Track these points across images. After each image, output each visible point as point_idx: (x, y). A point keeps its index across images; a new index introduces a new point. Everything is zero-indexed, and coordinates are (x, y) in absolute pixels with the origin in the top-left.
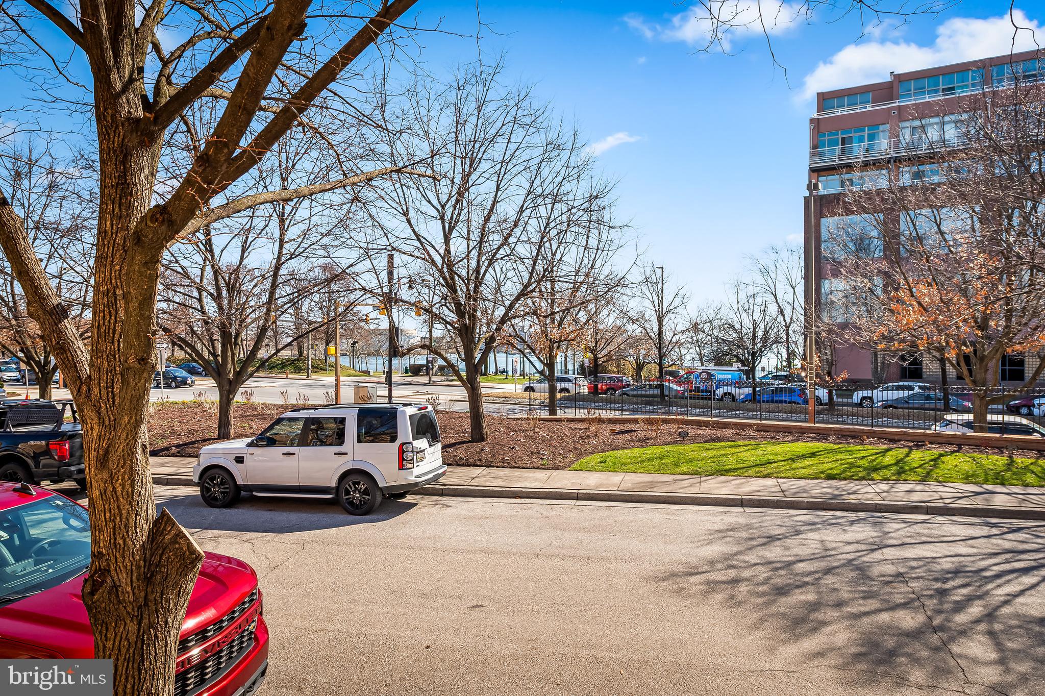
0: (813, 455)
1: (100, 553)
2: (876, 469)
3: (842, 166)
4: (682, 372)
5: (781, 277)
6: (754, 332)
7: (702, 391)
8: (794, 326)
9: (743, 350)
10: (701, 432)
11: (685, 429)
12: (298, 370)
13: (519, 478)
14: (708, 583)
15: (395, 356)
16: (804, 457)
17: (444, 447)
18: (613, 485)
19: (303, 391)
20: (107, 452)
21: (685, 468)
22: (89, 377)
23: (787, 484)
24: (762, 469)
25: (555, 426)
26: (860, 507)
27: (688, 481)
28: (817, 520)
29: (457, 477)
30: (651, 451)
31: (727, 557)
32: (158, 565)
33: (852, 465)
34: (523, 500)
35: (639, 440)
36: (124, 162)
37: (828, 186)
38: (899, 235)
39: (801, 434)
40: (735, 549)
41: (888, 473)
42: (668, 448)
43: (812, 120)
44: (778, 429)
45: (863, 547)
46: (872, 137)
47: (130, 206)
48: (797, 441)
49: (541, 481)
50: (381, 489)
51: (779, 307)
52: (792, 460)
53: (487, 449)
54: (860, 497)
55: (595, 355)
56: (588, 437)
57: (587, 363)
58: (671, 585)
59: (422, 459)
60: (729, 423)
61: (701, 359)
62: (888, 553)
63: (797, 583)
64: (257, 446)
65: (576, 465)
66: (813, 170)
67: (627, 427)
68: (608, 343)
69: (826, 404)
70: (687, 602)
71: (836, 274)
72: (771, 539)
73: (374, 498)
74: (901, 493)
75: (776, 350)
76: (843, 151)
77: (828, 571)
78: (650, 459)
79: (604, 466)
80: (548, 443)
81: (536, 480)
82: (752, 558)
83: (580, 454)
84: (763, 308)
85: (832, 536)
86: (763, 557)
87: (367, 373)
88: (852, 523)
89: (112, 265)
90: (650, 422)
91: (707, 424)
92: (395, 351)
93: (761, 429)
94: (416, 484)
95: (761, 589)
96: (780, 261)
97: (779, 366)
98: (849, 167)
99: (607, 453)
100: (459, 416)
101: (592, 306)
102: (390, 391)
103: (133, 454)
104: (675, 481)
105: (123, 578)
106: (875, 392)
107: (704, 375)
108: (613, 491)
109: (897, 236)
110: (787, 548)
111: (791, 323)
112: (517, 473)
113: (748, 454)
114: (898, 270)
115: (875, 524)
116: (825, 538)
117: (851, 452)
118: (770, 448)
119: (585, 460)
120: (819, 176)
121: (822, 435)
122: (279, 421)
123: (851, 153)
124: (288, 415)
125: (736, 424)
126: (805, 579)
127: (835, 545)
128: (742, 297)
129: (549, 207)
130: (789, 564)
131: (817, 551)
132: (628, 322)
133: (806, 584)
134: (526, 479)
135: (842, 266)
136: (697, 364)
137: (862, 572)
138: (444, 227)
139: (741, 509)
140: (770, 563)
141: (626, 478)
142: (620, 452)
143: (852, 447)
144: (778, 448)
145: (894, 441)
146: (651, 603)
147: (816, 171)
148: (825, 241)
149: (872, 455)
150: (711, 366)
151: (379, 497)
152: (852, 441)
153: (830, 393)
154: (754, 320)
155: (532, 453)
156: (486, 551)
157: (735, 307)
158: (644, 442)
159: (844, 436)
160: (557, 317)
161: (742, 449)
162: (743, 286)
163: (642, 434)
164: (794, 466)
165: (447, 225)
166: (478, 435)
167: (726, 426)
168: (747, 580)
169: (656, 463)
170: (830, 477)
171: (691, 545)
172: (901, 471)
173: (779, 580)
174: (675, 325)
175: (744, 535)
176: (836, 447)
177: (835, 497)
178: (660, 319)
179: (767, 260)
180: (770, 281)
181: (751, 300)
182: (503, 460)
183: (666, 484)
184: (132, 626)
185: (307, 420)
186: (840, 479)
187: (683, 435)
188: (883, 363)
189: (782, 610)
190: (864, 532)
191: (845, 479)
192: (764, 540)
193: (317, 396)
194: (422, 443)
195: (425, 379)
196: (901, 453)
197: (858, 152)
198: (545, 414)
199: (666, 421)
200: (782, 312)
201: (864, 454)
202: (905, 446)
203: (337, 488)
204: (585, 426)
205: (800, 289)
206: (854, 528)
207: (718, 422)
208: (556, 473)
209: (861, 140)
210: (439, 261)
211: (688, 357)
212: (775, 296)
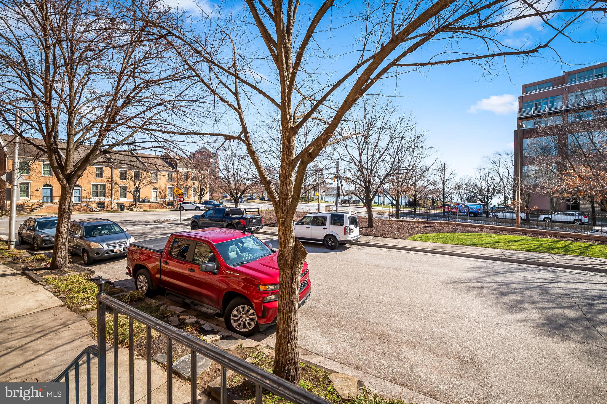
0: (518, 241)
1: (282, 250)
2: (553, 249)
3: (535, 116)
4: (452, 205)
5: (502, 165)
6: (488, 188)
7: (462, 212)
8: (508, 186)
9: (482, 196)
10: (463, 229)
11: (456, 227)
12: (305, 201)
13: (387, 241)
14: (470, 287)
15: (339, 196)
16: (514, 241)
17: (360, 228)
18: (426, 247)
19: (309, 208)
20: (284, 221)
21: (457, 242)
22: (279, 201)
23: (505, 252)
24: (494, 245)
25: (401, 223)
26: (545, 264)
27: (458, 247)
28: (520, 267)
29: (364, 239)
30: (441, 235)
31: (477, 278)
32: (297, 255)
33: (540, 246)
34: (389, 249)
35: (436, 230)
36: (290, 140)
37: (528, 125)
38: (567, 145)
39: (513, 232)
40: (482, 275)
41: (560, 251)
42: (449, 234)
43: (519, 98)
44: (501, 229)
45: (547, 281)
46: (552, 102)
47: (291, 152)
48: (511, 234)
49: (396, 243)
50: (338, 241)
51: (501, 178)
52: (508, 242)
53: (374, 230)
54: (544, 260)
55: (415, 197)
56: (414, 228)
57: (411, 200)
58: (454, 286)
59: (353, 232)
60: (477, 226)
61: (461, 200)
62: (560, 285)
63: (512, 292)
64: (299, 224)
65: (410, 238)
66: (519, 119)
67: (430, 225)
68: (420, 193)
69: (525, 220)
70: (461, 293)
71: (532, 163)
72: (498, 273)
73: (336, 244)
74: (567, 260)
75: (498, 197)
76: (536, 109)
77: (527, 289)
78: (441, 238)
79: (421, 239)
80: (398, 229)
81: (394, 242)
82: (489, 279)
83: (411, 234)
84: (493, 178)
85: (529, 275)
86: (494, 280)
87: (327, 202)
88: (540, 270)
89: (286, 169)
90: (440, 224)
91: (466, 226)
92: (338, 195)
93: (492, 229)
94: (351, 241)
95: (495, 292)
96: (502, 159)
97: (500, 203)
98: (540, 116)
99: (422, 235)
100: (363, 218)
101: (414, 179)
102: (337, 208)
103: (291, 222)
104: (452, 247)
105: (288, 257)
106: (553, 215)
107: (463, 206)
108: (425, 248)
109: (566, 146)
110: (506, 278)
111: (506, 185)
112: (386, 239)
113: (485, 238)
114: (567, 161)
115: (552, 272)
116: (526, 275)
117: (539, 241)
118: (497, 237)
119: (413, 236)
120: (522, 121)
121: (524, 233)
122: (305, 217)
123: (541, 110)
124: (308, 215)
125: (480, 226)
126: (516, 291)
127: (531, 279)
128: (482, 174)
129: (400, 142)
130: (507, 284)
131: (522, 280)
132: (429, 184)
133: (516, 293)
134: (390, 242)
135: (535, 160)
136: (459, 201)
137: (545, 291)
138: (359, 151)
139: (484, 260)
140: (499, 282)
141: (431, 244)
142: (428, 234)
143: (540, 239)
144: (501, 237)
145: (564, 237)
146: (445, 291)
147: (520, 119)
148: (525, 149)
149: (551, 242)
150: (466, 202)
151: (338, 244)
152: (539, 236)
153: (527, 215)
154: (488, 184)
155: (392, 233)
156: (377, 266)
157: (479, 178)
158: (438, 231)
159: (535, 234)
160: (400, 183)
161: (483, 236)
162: (483, 170)
163: (437, 228)
164: (509, 244)
165: (360, 151)
166: (371, 225)
167: (475, 227)
168: (487, 288)
169: (444, 239)
170: (528, 251)
171: (461, 272)
172: (567, 251)
173: (503, 289)
174: (450, 185)
175: (485, 270)
176: (531, 238)
177: (531, 259)
178: (444, 183)
179: (496, 159)
180: (496, 167)
181: (487, 176)
182: (381, 235)
183: (448, 247)
184: (290, 271)
185: (314, 217)
186: (534, 252)
187: (456, 230)
188: (557, 203)
189: (505, 301)
190: (547, 275)
191: (536, 252)
192: (495, 273)
193: (314, 210)
194: (352, 227)
195: (348, 205)
196: (568, 243)
197: (545, 109)
198: (396, 219)
199: (447, 224)
200: (502, 180)
201: (546, 242)
202: (569, 240)
203: (324, 240)
204: (412, 224)
205: (512, 171)
206: (541, 273)
207: (471, 225)
208: (401, 240)
209: (546, 103)
210: (358, 163)
211: (456, 198)
212: (499, 174)
